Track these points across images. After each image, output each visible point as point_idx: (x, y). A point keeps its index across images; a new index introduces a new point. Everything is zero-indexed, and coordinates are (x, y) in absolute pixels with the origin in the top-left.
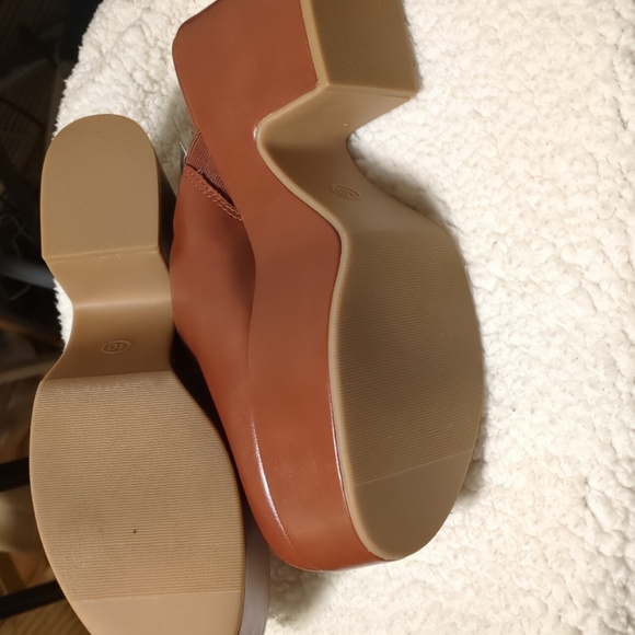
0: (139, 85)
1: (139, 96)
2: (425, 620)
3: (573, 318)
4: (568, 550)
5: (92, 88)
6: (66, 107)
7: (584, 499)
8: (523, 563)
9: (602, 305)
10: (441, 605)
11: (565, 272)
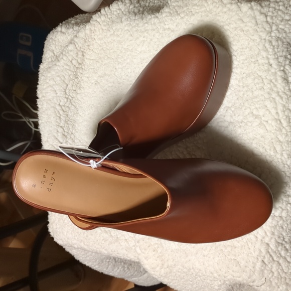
0: (74, 65)
1: (74, 70)
3: (260, 134)
5: (56, 68)
11: (256, 118)
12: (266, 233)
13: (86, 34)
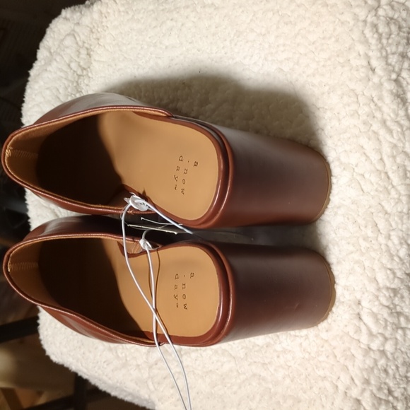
0: (74, 71)
1: (74, 78)
2: (260, 400)
3: (350, 198)
4: (349, 349)
5: (46, 75)
6: (30, 87)
7: (359, 314)
8: (321, 359)
9: (367, 187)
10: (270, 389)
11: (344, 169)
12: (353, 380)
13: (93, 19)
